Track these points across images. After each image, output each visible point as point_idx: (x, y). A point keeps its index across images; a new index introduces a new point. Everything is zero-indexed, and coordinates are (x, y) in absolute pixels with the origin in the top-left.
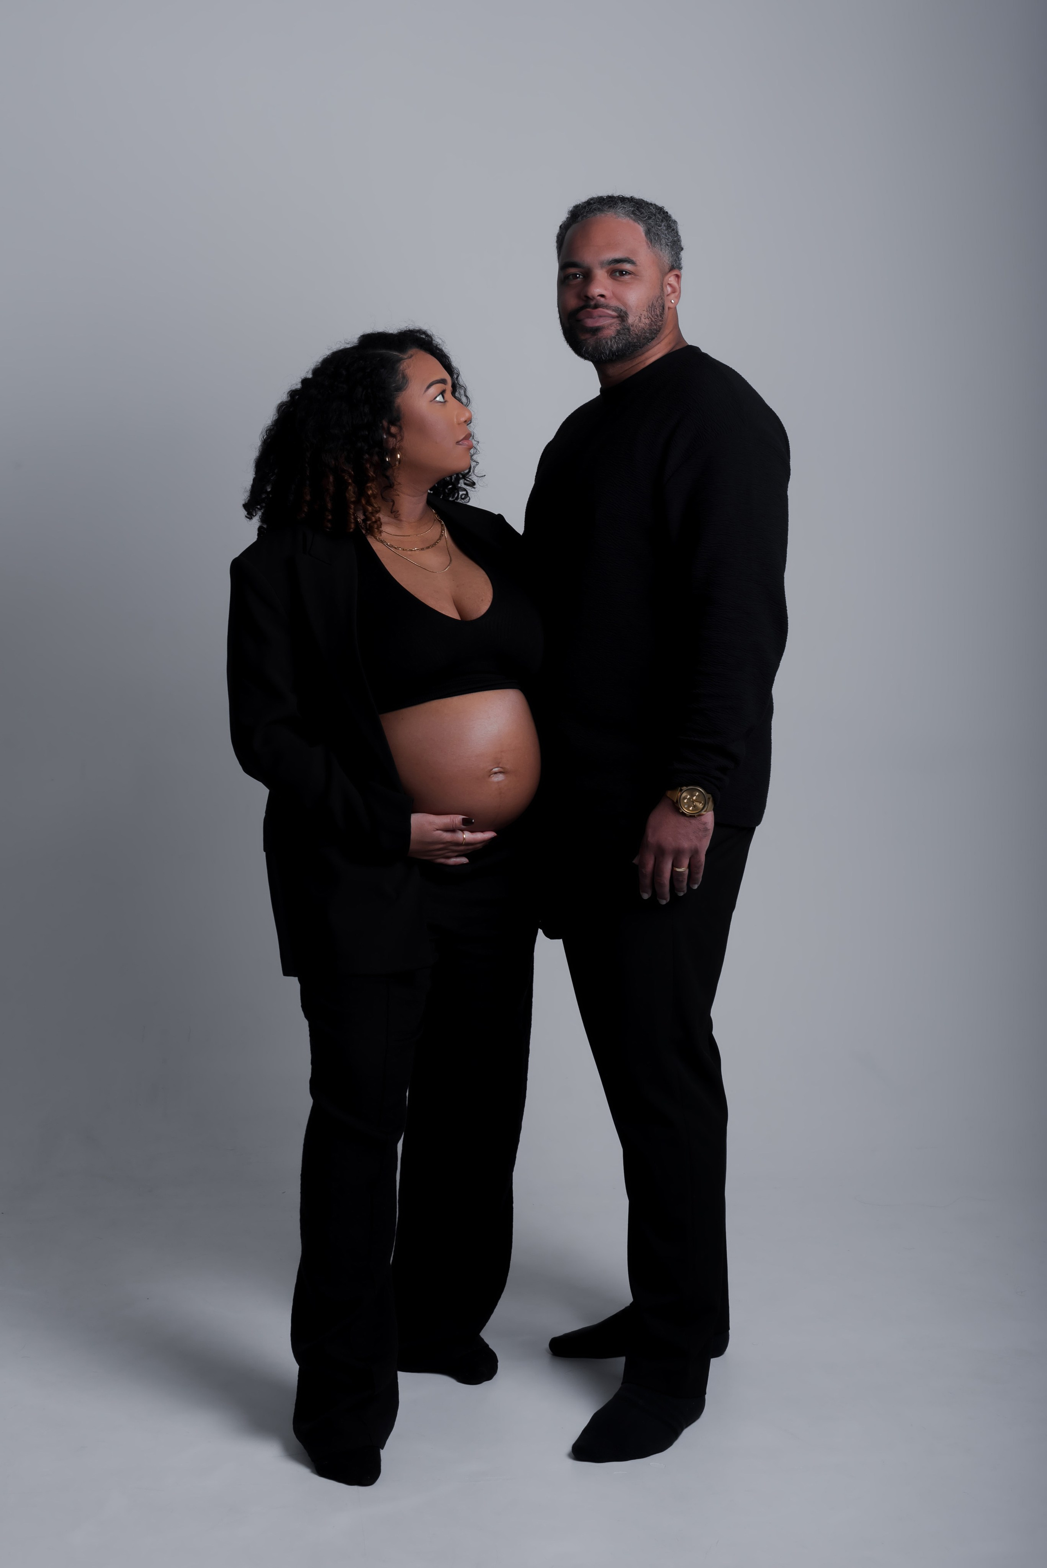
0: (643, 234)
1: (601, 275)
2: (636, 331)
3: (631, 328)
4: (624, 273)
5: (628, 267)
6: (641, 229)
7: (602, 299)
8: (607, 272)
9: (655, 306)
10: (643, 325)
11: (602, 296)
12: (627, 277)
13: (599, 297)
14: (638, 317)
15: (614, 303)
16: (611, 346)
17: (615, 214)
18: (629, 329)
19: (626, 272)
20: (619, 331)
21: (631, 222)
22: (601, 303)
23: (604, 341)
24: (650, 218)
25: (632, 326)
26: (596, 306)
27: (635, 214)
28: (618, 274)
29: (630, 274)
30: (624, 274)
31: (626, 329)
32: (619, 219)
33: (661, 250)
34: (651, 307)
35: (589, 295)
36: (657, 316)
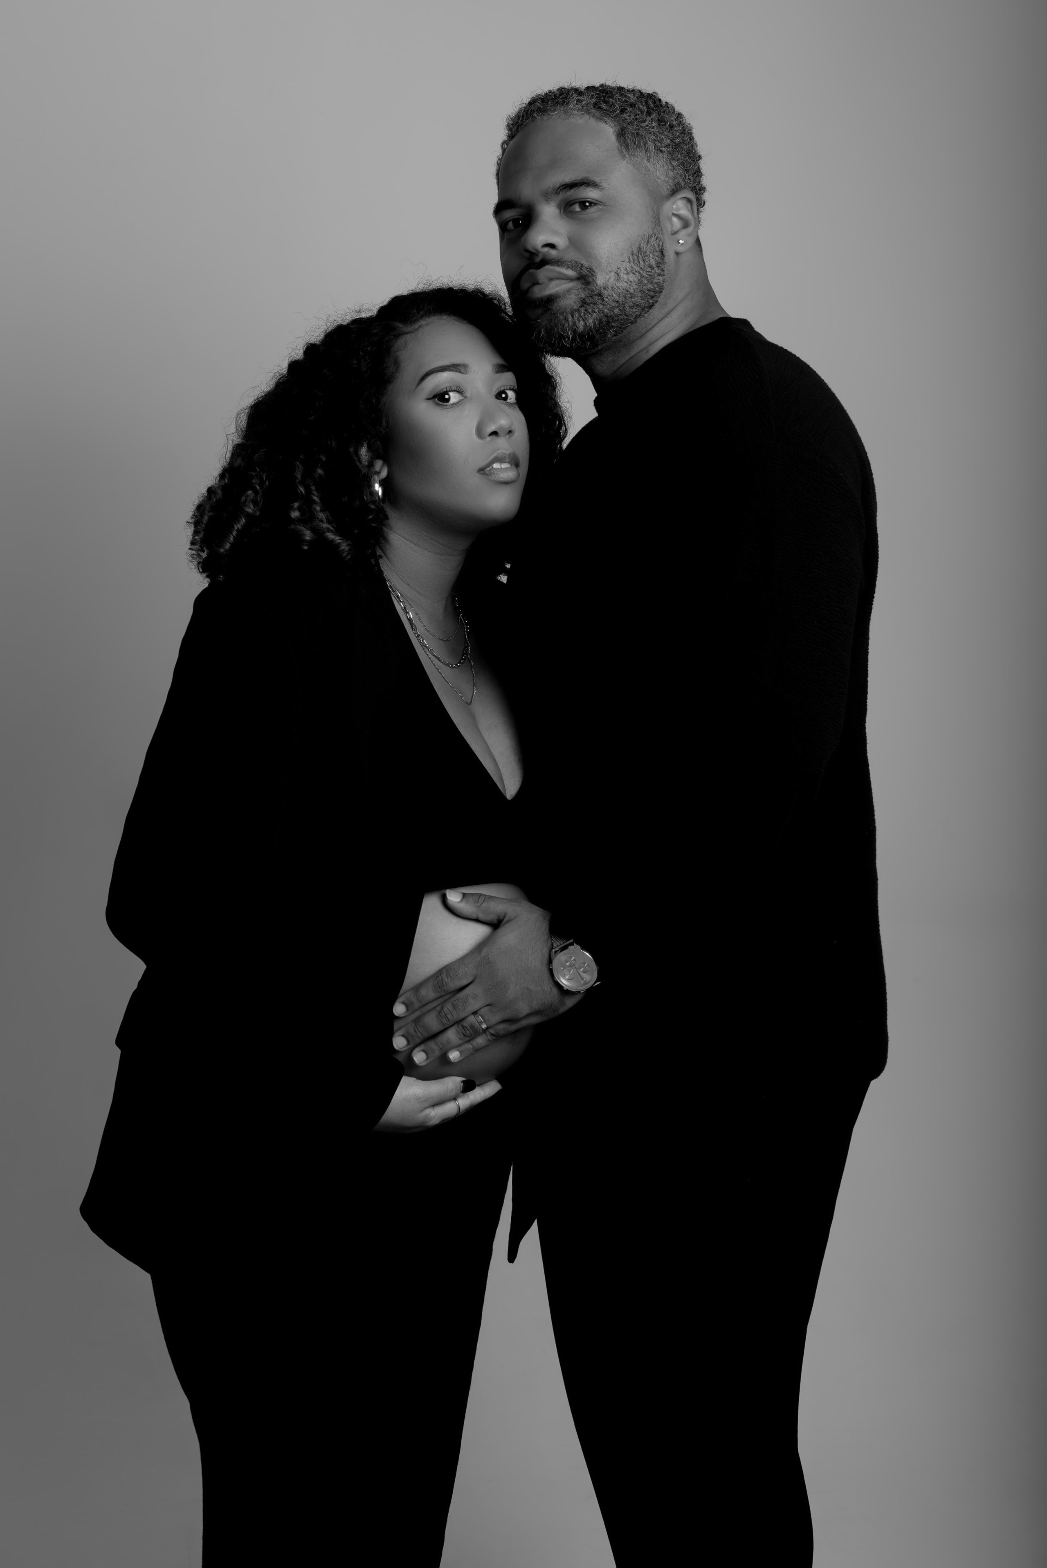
0: (613, 138)
1: (548, 212)
2: (615, 295)
3: (603, 291)
4: (587, 204)
5: (591, 194)
6: (608, 131)
7: (553, 252)
8: (559, 207)
9: (646, 252)
10: (625, 285)
11: (552, 246)
12: (592, 210)
13: (546, 249)
14: (613, 273)
15: (572, 256)
16: (575, 324)
17: (566, 112)
18: (600, 295)
19: (591, 203)
20: (584, 300)
21: (592, 122)
22: (550, 258)
23: (561, 317)
24: (623, 111)
25: (605, 288)
26: (544, 262)
27: (600, 108)
28: (577, 208)
29: (595, 204)
30: (588, 206)
31: (595, 295)
32: (572, 120)
33: (648, 160)
34: (638, 254)
35: (530, 248)
36: (651, 267)
